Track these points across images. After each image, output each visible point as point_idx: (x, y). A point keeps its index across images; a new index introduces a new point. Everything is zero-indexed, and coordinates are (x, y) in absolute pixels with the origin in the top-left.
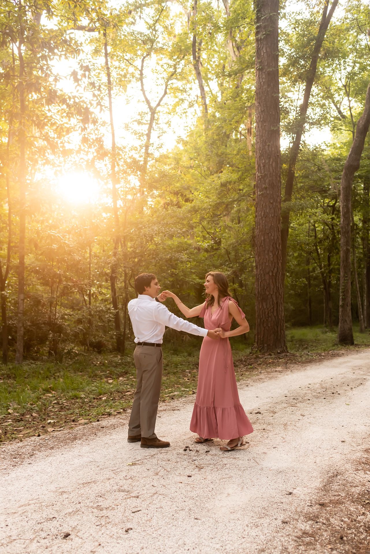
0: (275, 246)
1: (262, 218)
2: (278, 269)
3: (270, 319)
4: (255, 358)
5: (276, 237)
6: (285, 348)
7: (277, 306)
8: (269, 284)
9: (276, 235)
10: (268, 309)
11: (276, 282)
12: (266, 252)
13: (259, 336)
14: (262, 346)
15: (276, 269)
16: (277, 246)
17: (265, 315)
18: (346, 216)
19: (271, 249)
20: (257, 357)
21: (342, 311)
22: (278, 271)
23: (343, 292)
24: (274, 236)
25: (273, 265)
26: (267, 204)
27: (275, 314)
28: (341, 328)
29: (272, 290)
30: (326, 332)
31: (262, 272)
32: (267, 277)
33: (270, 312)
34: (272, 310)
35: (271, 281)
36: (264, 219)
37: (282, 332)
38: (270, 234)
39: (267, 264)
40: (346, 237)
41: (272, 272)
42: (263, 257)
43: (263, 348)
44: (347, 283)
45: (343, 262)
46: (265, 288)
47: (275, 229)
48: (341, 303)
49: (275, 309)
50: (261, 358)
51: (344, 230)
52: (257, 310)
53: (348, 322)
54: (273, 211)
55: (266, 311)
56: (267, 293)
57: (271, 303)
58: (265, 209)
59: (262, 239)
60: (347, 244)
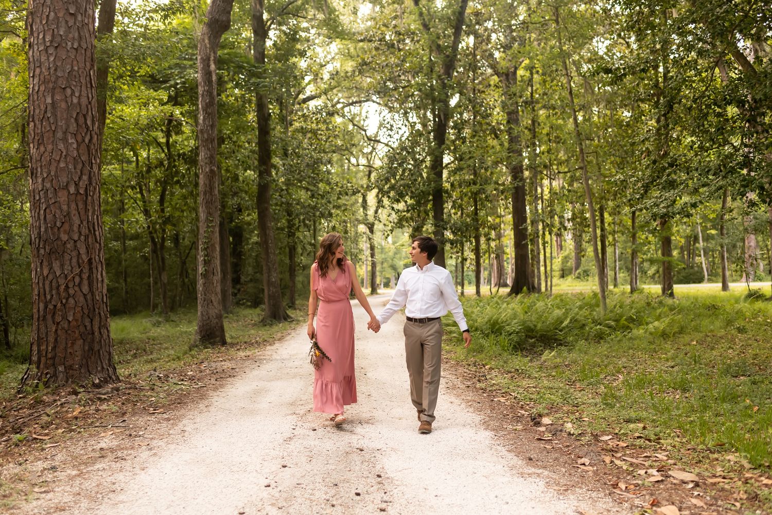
0: (81, 120)
1: (46, 50)
2: (90, 178)
3: (71, 301)
4: (32, 407)
5: (84, 101)
6: (111, 370)
7: (91, 269)
8: (68, 214)
9: (84, 93)
10: (66, 277)
11: (87, 210)
12: (59, 135)
13: (43, 347)
14: (51, 371)
15: (85, 178)
16: (89, 122)
17: (59, 294)
18: (209, 110)
19: (73, 127)
20: (38, 402)
21: (204, 284)
22: (90, 184)
23: (205, 249)
24: (79, 97)
25: (80, 166)
26: (61, 15)
27: (85, 289)
28: (202, 315)
29: (75, 228)
30: (159, 323)
31: (48, 185)
32: (63, 197)
33: (71, 285)
34: (77, 280)
35: (73, 206)
36: (51, 51)
37: (104, 331)
38: (69, 91)
39: (62, 165)
40: (209, 149)
41: (76, 185)
42: (50, 147)
43: (55, 375)
44: (212, 232)
45: (205, 194)
46: (58, 224)
47: (83, 81)
48: (201, 269)
49: (85, 276)
50: (49, 405)
51: (206, 136)
52: (35, 280)
53: (215, 304)
54: (76, 35)
55: (62, 281)
56: (64, 237)
57: (74, 260)
58: (54, 26)
59: (49, 100)
60: (211, 162)
